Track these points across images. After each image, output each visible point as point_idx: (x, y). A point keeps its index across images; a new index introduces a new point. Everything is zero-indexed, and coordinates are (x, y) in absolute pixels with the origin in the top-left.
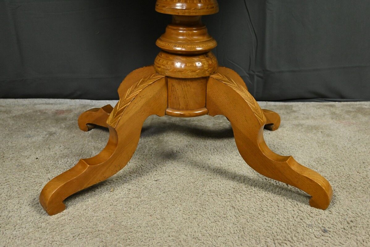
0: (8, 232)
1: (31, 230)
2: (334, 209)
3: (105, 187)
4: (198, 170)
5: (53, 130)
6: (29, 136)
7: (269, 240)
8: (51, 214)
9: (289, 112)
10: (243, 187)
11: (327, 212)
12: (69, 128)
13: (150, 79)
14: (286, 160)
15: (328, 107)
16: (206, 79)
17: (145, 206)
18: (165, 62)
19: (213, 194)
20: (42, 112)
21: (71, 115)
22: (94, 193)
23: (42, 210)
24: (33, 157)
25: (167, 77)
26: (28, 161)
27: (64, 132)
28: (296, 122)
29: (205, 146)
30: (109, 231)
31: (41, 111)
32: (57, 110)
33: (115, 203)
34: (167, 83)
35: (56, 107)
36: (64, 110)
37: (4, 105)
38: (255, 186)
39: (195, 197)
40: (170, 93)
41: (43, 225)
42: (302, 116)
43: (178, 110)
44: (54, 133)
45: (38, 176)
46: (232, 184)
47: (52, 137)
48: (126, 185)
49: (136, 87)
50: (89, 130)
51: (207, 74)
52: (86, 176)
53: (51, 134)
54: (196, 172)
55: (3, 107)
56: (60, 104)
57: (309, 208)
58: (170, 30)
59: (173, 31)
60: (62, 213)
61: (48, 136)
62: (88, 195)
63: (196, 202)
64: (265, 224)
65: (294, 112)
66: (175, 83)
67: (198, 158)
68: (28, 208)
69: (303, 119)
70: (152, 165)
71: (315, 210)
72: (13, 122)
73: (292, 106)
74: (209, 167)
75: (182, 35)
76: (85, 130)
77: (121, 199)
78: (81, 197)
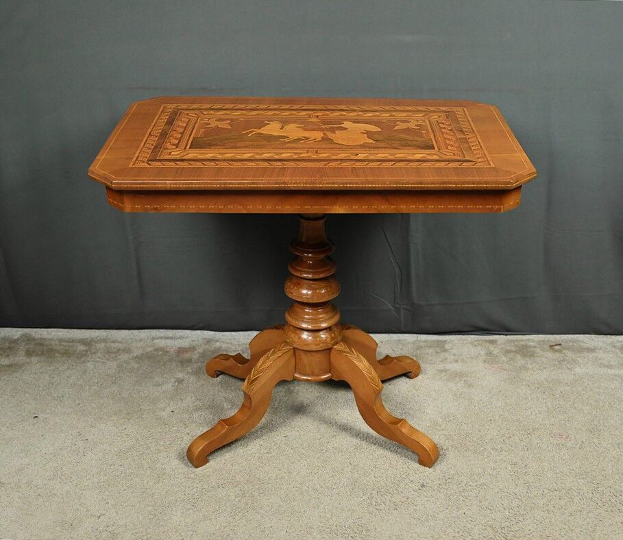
0: (166, 481)
1: (184, 480)
2: (439, 468)
3: (240, 443)
4: (325, 426)
5: (180, 375)
6: (159, 385)
7: (374, 492)
8: (197, 467)
9: (439, 351)
10: (364, 444)
11: (431, 470)
12: (196, 373)
13: (279, 350)
14: (398, 424)
15: (487, 344)
16: (330, 349)
17: (275, 461)
18: (293, 335)
19: (335, 451)
20: (165, 351)
21: (195, 356)
22: (230, 448)
23: (189, 463)
24: (168, 410)
25: (294, 349)
26: (164, 414)
27: (192, 379)
28: (441, 367)
29: (336, 397)
30: (245, 482)
31: (162, 349)
32: (179, 348)
33: (249, 458)
34: (295, 353)
35: (178, 344)
36: (187, 347)
37: (120, 340)
38: (375, 444)
39: (319, 455)
40: (297, 361)
41: (192, 476)
42: (452, 357)
43: (305, 375)
44: (183, 380)
45: (178, 431)
46: (355, 441)
47: (181, 386)
48: (258, 440)
49: (268, 358)
50: (217, 376)
51: (330, 346)
52: (225, 435)
53: (180, 381)
54: (323, 427)
55: (120, 342)
56: (181, 338)
57: (417, 465)
58: (298, 309)
59: (299, 310)
60: (205, 466)
61: (176, 384)
62: (225, 450)
63: (319, 458)
64: (374, 479)
65: (445, 351)
66: (302, 353)
67: (327, 413)
68: (176, 462)
69: (451, 363)
70: (282, 420)
71: (422, 468)
72: (137, 365)
73: (445, 342)
74: (336, 423)
75: (308, 314)
76: (213, 377)
77: (254, 455)
78: (219, 452)
